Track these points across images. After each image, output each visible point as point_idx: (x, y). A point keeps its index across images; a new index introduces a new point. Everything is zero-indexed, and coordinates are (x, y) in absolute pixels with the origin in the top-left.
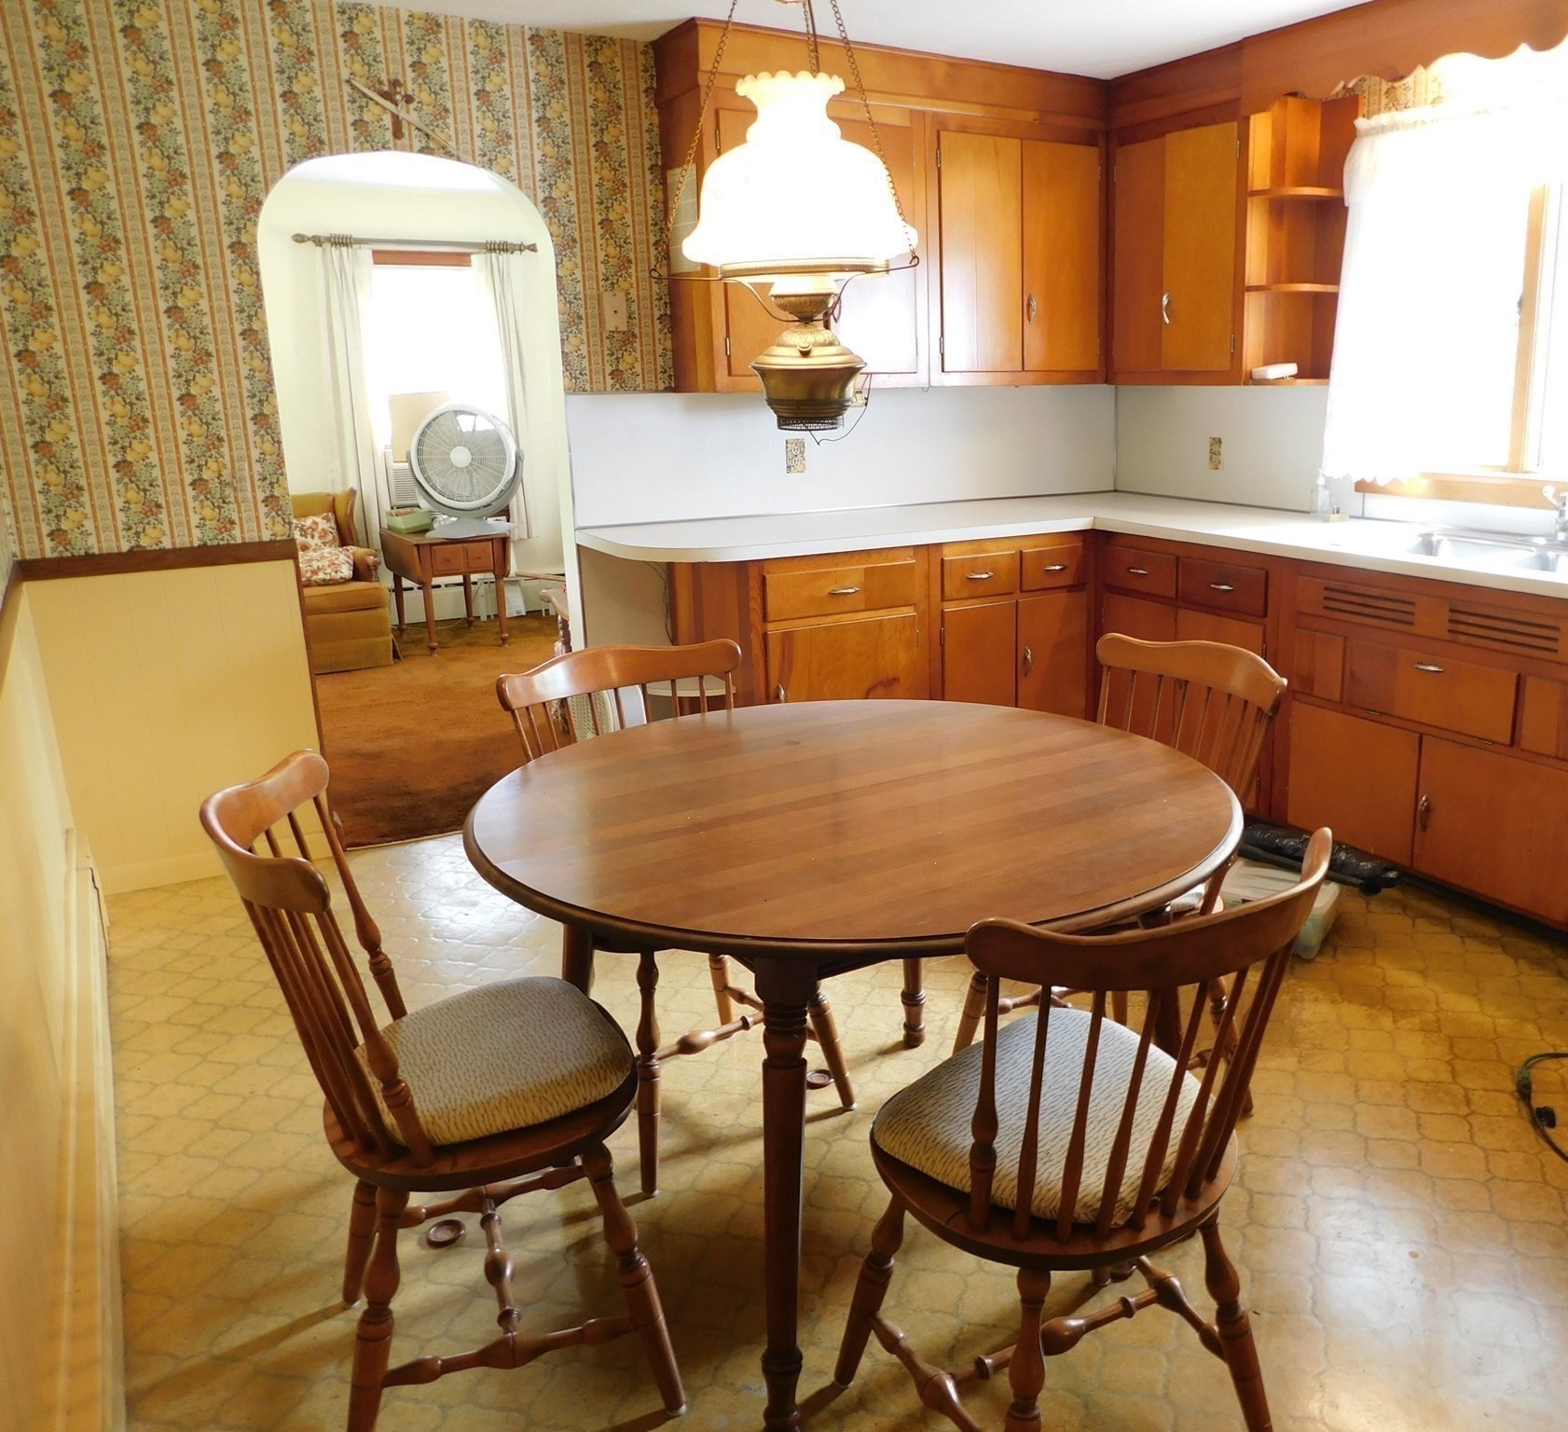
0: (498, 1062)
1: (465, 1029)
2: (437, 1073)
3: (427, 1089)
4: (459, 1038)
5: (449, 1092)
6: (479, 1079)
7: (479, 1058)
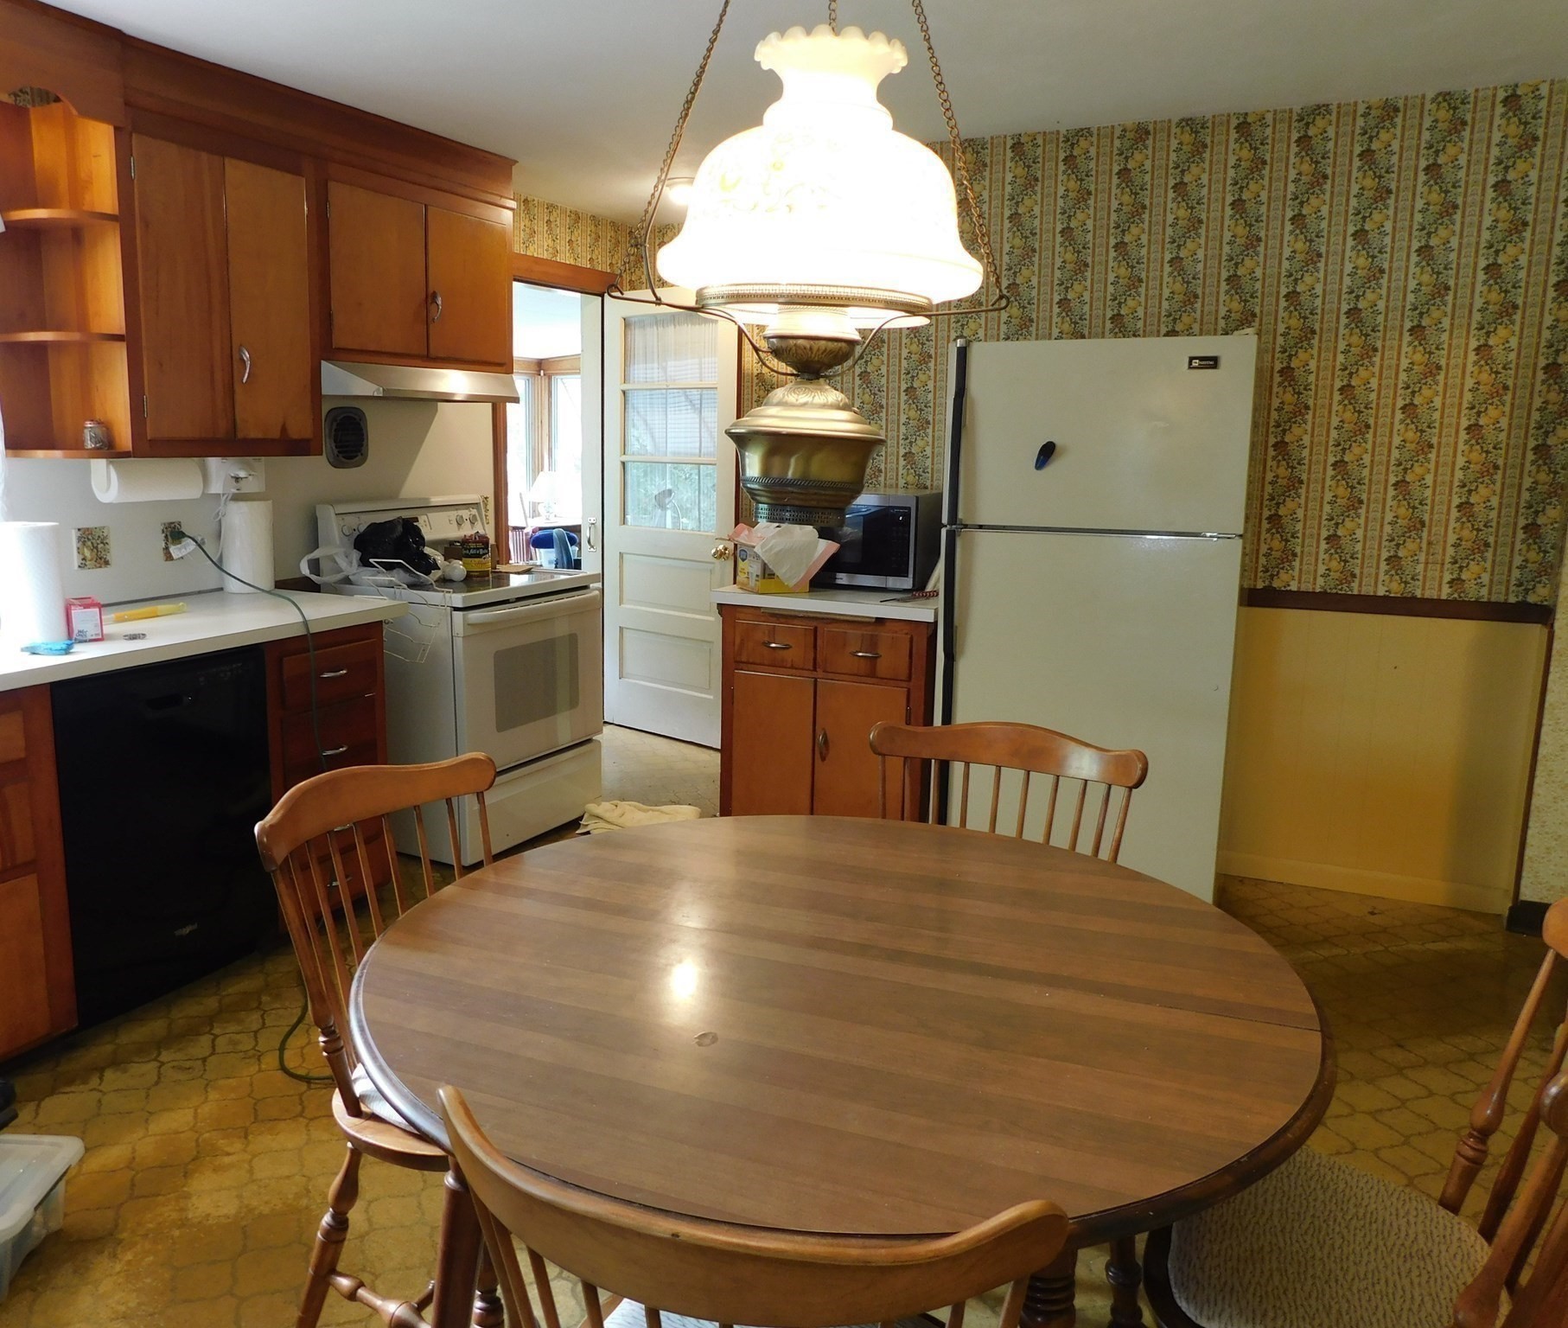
0: (1334, 1208)
1: (1349, 1278)
2: (1407, 1244)
3: (1424, 1232)
4: (1362, 1270)
5: (1402, 1213)
6: (1364, 1204)
7: (1352, 1228)
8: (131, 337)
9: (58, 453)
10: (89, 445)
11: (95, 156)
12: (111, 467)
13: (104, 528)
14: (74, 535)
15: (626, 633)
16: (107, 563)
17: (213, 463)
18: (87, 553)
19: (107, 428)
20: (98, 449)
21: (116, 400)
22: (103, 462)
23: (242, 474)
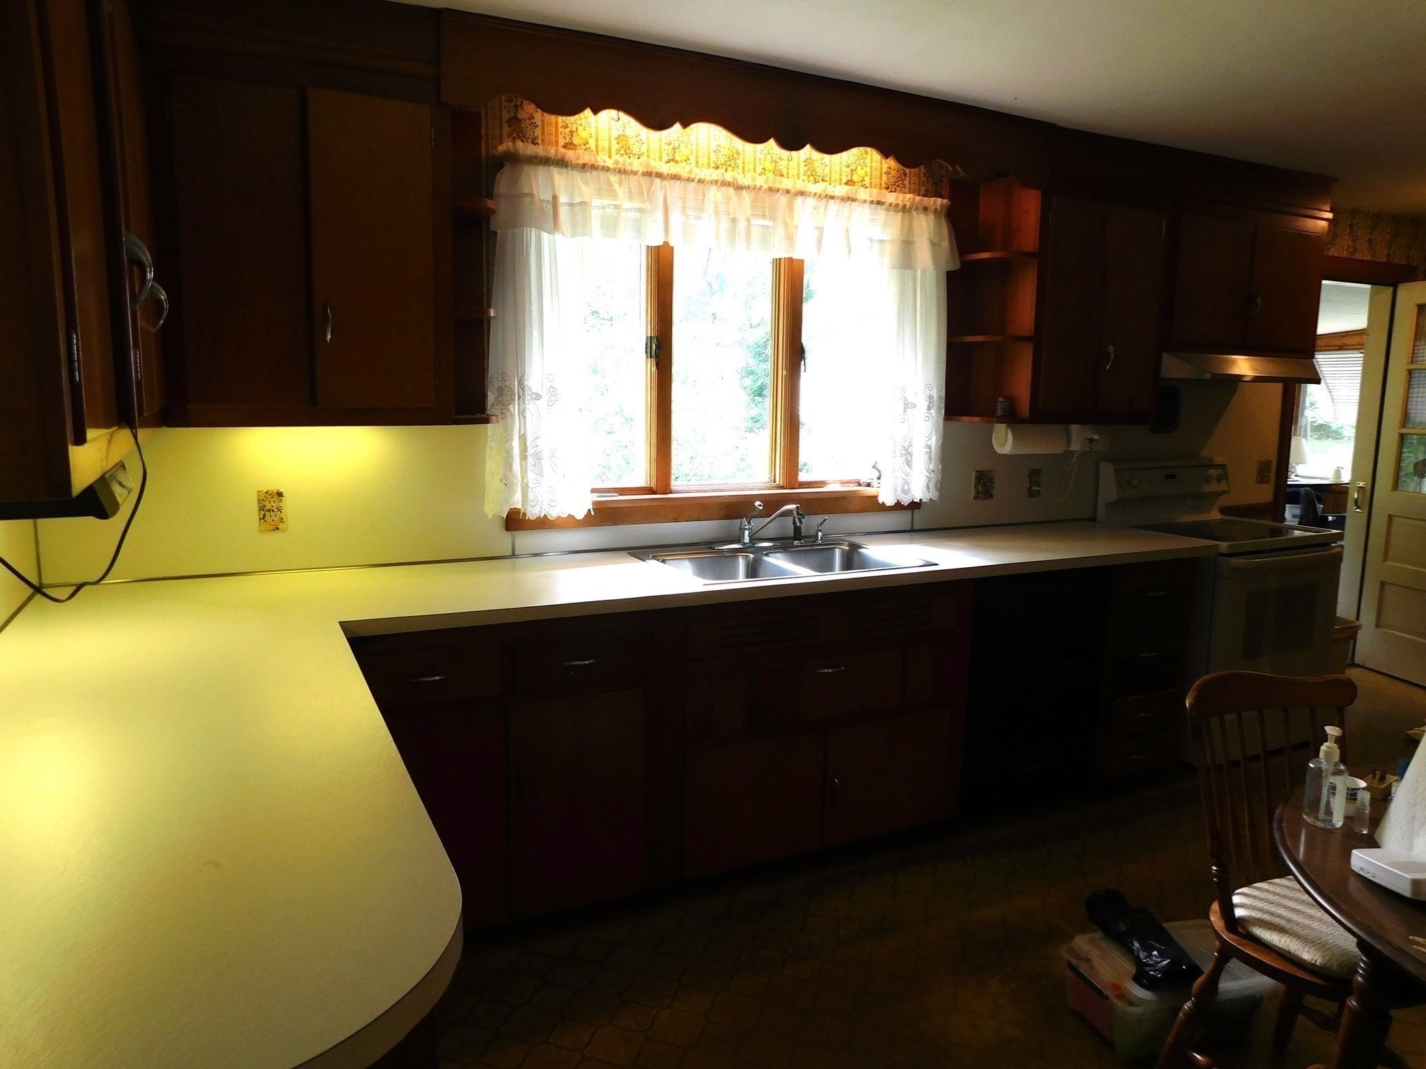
8: (1036, 339)
9: (977, 419)
10: (999, 413)
11: (1025, 213)
12: (1009, 431)
13: (992, 471)
14: (974, 474)
15: (1387, 587)
16: (991, 496)
17: (1074, 428)
18: (980, 488)
19: (1011, 401)
20: (1004, 416)
21: (1021, 383)
22: (1004, 426)
23: (1096, 437)
